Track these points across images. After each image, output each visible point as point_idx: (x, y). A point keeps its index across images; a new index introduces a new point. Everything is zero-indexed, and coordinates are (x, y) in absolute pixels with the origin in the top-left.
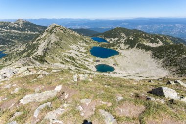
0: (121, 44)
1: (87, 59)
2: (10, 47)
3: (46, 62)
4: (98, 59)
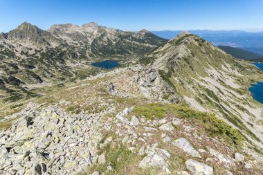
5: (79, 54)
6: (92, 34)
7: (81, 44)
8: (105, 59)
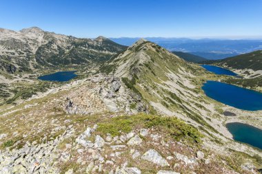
5: (17, 67)
6: (35, 41)
7: (21, 53)
8: (57, 71)
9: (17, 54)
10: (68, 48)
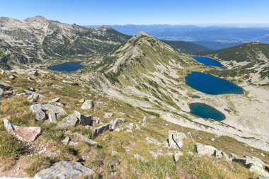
0: (251, 74)
1: (177, 90)
2: (88, 58)
3: (118, 82)
4: (196, 93)
5: (28, 57)
7: (28, 44)
8: (64, 61)
9: (25, 45)
10: (73, 38)
